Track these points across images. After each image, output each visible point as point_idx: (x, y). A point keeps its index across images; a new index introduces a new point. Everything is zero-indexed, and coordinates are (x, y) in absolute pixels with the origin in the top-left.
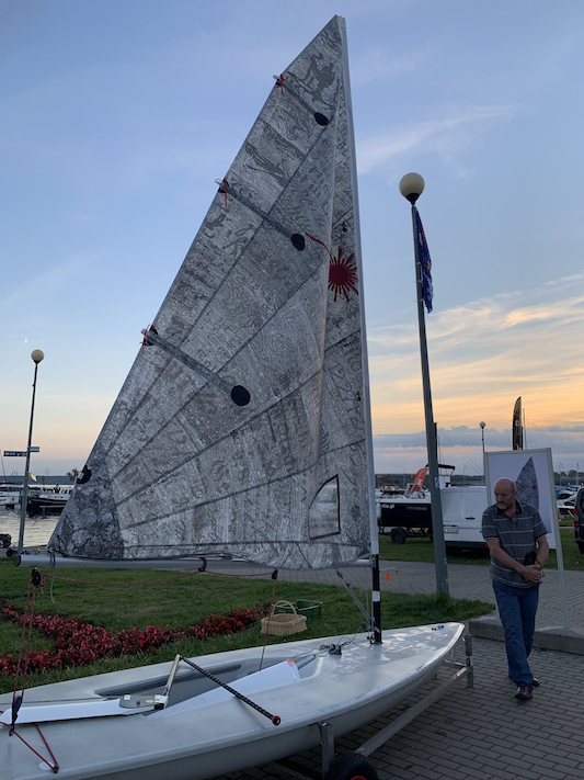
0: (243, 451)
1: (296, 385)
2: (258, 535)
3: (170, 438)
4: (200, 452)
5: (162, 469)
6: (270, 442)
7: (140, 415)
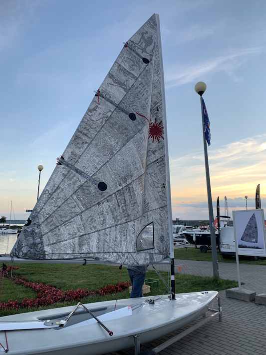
0: (103, 211)
1: (130, 181)
2: (110, 249)
3: (68, 206)
4: (82, 212)
5: (64, 219)
6: (117, 207)
7: (55, 195)
